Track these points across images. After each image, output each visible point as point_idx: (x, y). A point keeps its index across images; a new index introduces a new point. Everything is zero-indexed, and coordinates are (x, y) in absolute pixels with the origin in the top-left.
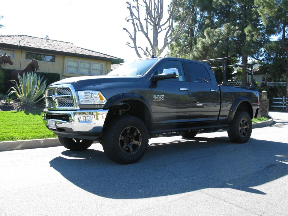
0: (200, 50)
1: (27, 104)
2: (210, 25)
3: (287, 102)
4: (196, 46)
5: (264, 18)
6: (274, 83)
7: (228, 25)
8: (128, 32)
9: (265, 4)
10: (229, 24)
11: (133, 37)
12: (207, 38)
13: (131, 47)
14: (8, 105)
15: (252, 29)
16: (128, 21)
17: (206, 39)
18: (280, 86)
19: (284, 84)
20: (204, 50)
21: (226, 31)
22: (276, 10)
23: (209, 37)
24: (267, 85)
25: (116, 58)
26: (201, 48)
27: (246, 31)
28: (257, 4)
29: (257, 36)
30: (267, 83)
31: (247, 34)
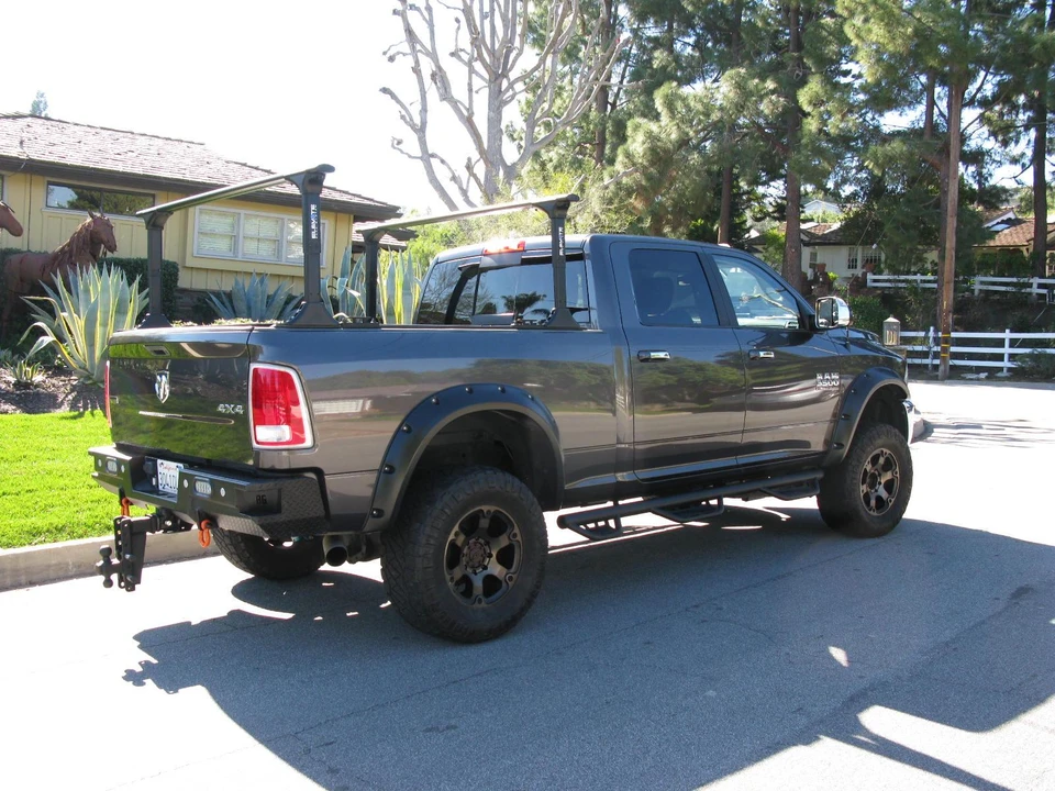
0: (640, 161)
1: (94, 383)
2: (669, 69)
3: (942, 348)
4: (625, 146)
5: (867, 56)
6: (891, 277)
7: (738, 74)
8: (398, 101)
9: (871, 9)
10: (743, 71)
11: (417, 120)
12: (665, 119)
13: (410, 156)
14: (29, 389)
15: (826, 93)
16: (391, 59)
17: (663, 124)
18: (914, 290)
19: (924, 281)
20: (652, 163)
21: (731, 95)
22: (910, 30)
23: (673, 117)
24: (869, 284)
25: (369, 202)
26: (645, 154)
27: (803, 97)
28: (846, 8)
29: (844, 116)
30: (870, 277)
31: (807, 108)
